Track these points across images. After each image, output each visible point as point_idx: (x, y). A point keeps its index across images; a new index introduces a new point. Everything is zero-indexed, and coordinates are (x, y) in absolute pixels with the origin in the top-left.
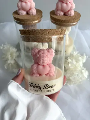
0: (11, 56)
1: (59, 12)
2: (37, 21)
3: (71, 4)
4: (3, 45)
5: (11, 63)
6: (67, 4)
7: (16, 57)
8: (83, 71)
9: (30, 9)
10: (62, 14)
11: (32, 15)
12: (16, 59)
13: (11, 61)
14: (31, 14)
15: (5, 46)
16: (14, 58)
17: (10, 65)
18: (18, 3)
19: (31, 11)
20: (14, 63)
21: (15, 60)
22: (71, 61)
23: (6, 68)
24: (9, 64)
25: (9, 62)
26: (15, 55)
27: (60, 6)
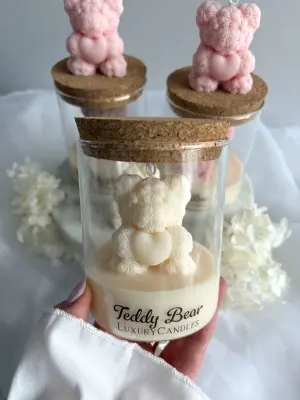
0: (39, 202)
1: (201, 81)
2: (127, 97)
3: (242, 58)
4: (15, 165)
5: (37, 225)
6: (227, 56)
7: (54, 207)
8: (271, 272)
9: (108, 59)
10: (213, 86)
11: (114, 77)
12: (56, 214)
13: (38, 220)
14: (110, 74)
15: (22, 168)
16: (50, 207)
17: (35, 230)
18: (69, 38)
19: (109, 66)
20: (48, 226)
21: (51, 215)
22: (241, 229)
23: (20, 238)
24: (32, 227)
25: (31, 220)
26: (52, 199)
27: (205, 62)
